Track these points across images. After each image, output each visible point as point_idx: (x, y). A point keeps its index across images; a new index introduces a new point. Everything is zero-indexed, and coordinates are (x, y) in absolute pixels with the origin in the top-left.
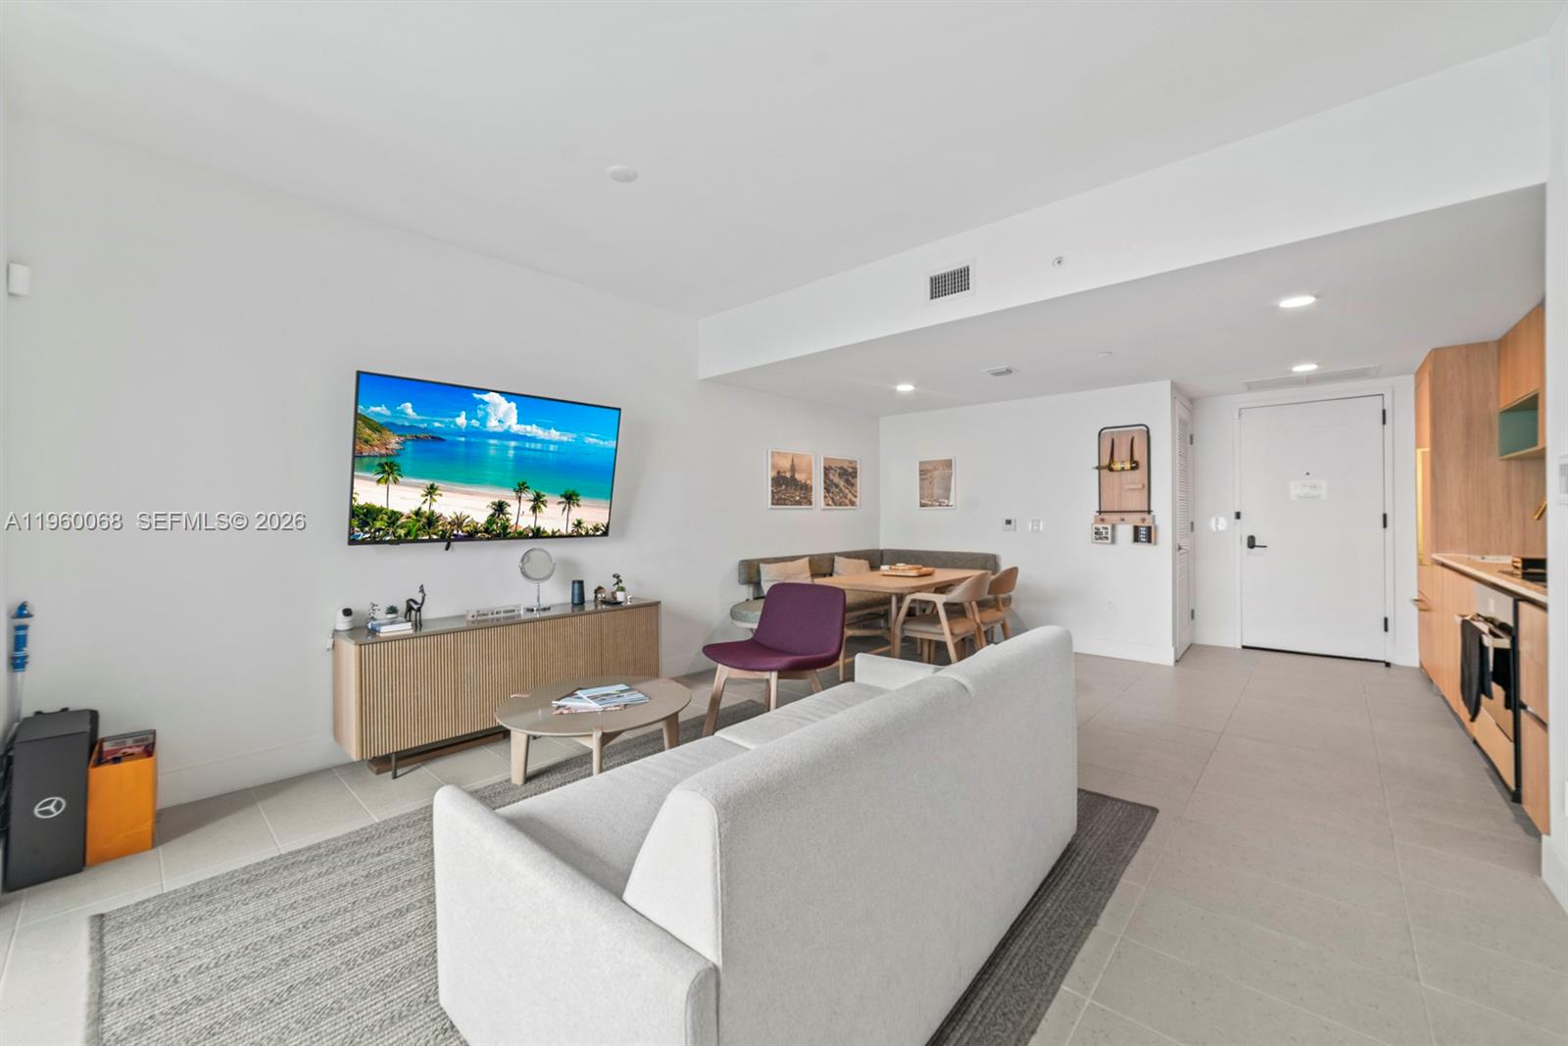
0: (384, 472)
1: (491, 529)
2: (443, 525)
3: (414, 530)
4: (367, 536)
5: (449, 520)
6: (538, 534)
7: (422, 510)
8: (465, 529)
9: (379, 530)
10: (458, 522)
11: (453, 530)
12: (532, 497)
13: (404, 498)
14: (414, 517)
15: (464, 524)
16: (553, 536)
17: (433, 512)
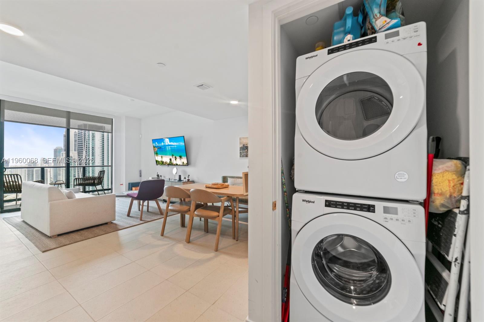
0: (157, 154)
1: (170, 164)
2: (164, 163)
3: (161, 164)
4: (157, 165)
6: (177, 165)
12: (175, 157)
13: (159, 158)
14: (161, 161)
15: (167, 163)
16: (179, 165)
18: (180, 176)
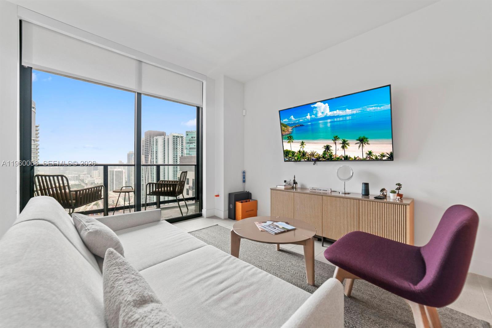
0: (289, 139)
1: (325, 157)
2: (308, 155)
3: (299, 157)
4: (288, 159)
5: (310, 154)
6: (346, 158)
7: (301, 151)
8: (315, 157)
9: (290, 157)
10: (312, 154)
11: (311, 157)
12: (341, 142)
13: (295, 147)
14: (299, 153)
15: (315, 155)
16: (355, 159)
17: (304, 151)
18: (366, 185)
